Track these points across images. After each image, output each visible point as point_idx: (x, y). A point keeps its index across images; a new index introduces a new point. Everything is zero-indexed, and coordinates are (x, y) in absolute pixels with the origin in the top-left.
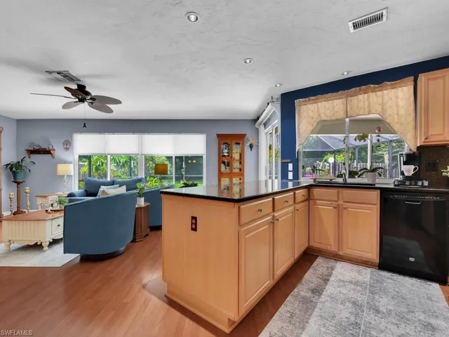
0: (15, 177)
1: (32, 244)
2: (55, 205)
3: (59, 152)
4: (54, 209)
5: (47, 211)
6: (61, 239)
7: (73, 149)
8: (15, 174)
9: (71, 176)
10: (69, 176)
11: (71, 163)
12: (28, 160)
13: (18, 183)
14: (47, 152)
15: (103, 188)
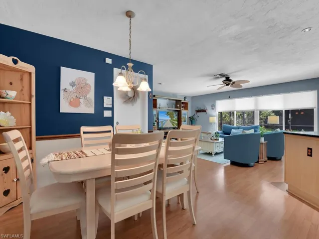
0: (192, 123)
1: (208, 152)
2: (214, 137)
3: (209, 111)
5: (211, 139)
6: (222, 152)
7: (215, 109)
8: (191, 121)
10: (215, 123)
11: (215, 116)
12: (196, 115)
14: (204, 111)
15: (233, 131)
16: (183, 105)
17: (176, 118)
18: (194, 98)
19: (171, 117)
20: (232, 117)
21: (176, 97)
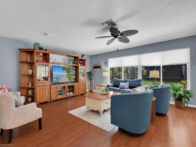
0: (90, 77)
1: (96, 110)
2: (104, 91)
3: (103, 67)
4: (104, 93)
5: (101, 94)
7: (108, 66)
9: (108, 77)
10: (107, 77)
11: (107, 71)
12: (93, 71)
13: (91, 79)
14: (99, 67)
15: (121, 84)
16: (81, 62)
17: (73, 72)
18: (92, 57)
19: (68, 72)
20: (120, 73)
21: (76, 54)
